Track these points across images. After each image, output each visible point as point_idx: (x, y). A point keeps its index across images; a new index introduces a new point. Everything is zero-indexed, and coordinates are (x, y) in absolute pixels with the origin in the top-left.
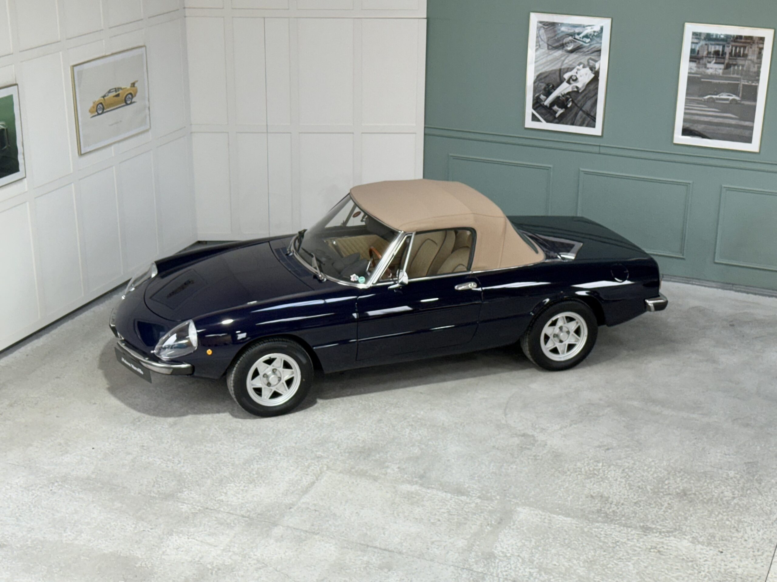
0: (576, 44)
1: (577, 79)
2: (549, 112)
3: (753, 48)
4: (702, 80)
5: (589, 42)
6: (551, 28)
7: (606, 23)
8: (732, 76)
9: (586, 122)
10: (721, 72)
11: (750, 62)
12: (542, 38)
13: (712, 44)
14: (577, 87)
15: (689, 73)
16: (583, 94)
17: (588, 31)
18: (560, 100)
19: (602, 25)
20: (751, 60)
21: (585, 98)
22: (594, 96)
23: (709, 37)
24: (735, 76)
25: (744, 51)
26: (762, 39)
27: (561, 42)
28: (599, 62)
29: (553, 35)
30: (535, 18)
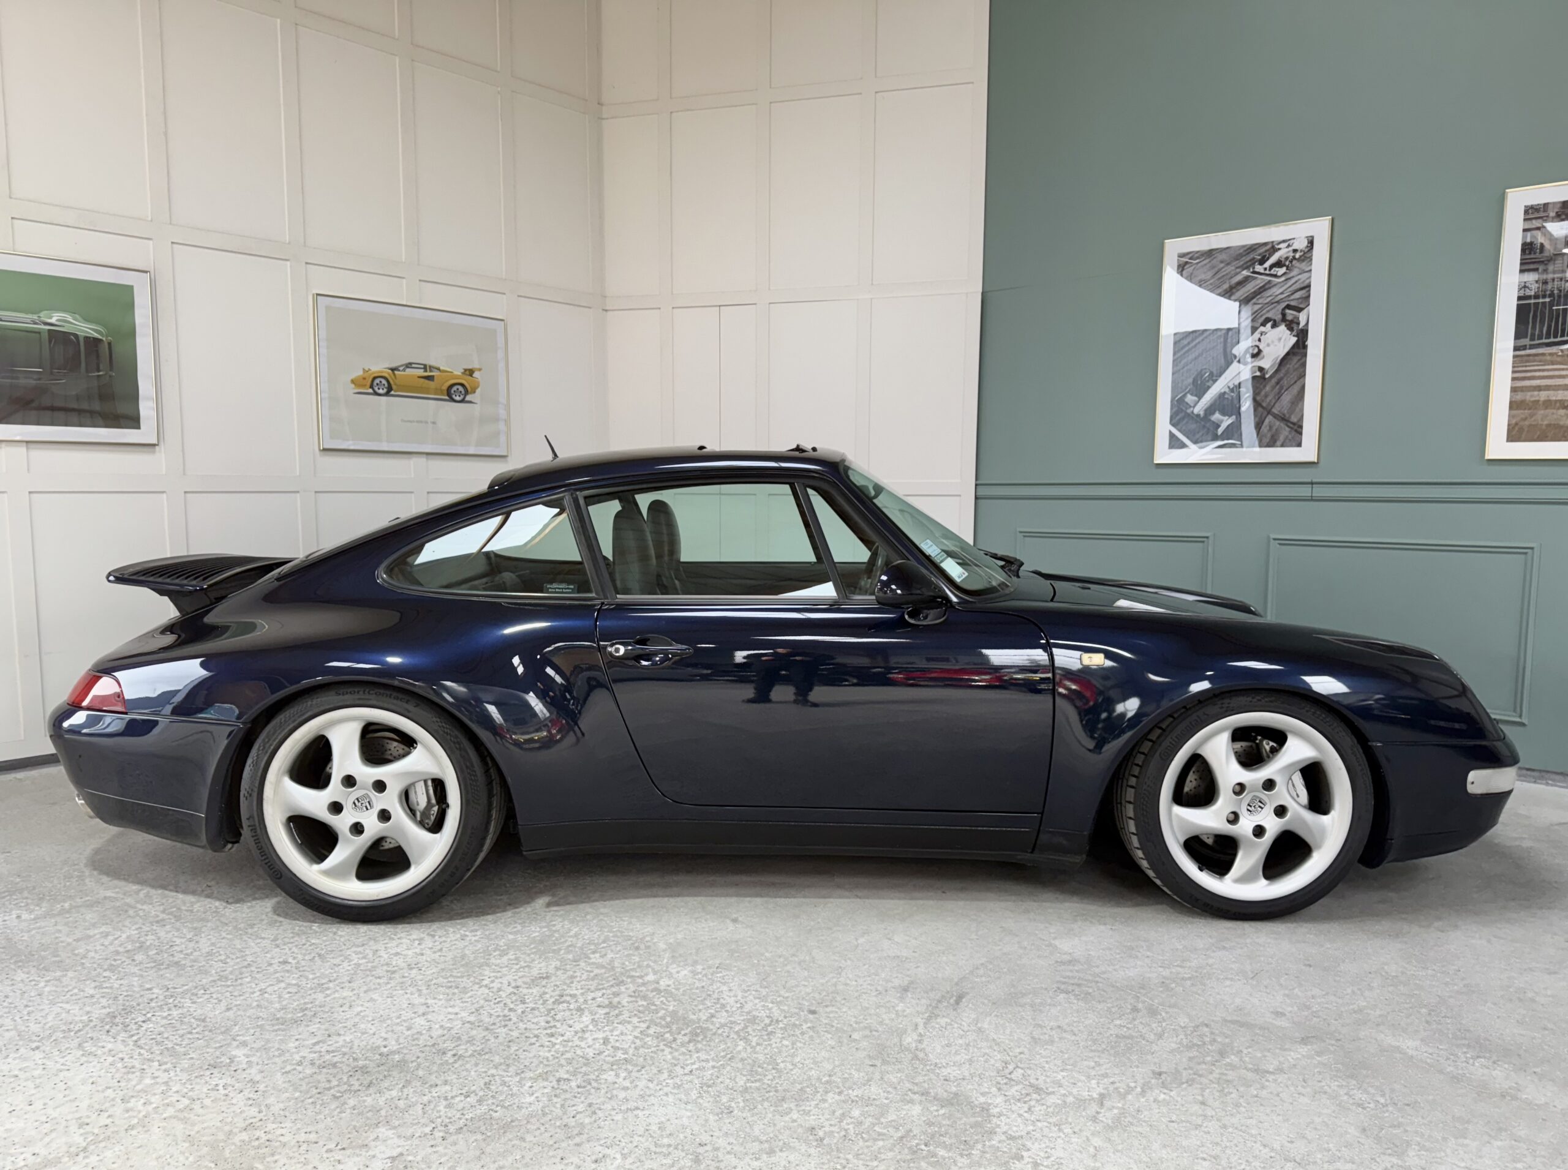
0: (1259, 282)
1: (1260, 351)
2: (1204, 427)
5: (1284, 274)
6: (1207, 261)
7: (1319, 228)
9: (1282, 438)
14: (1261, 369)
16: (1274, 381)
17: (1283, 253)
18: (1225, 398)
19: (1310, 233)
21: (1278, 387)
22: (1295, 382)
27: (1226, 286)
28: (1305, 311)
29: (1210, 274)
30: (1174, 247)
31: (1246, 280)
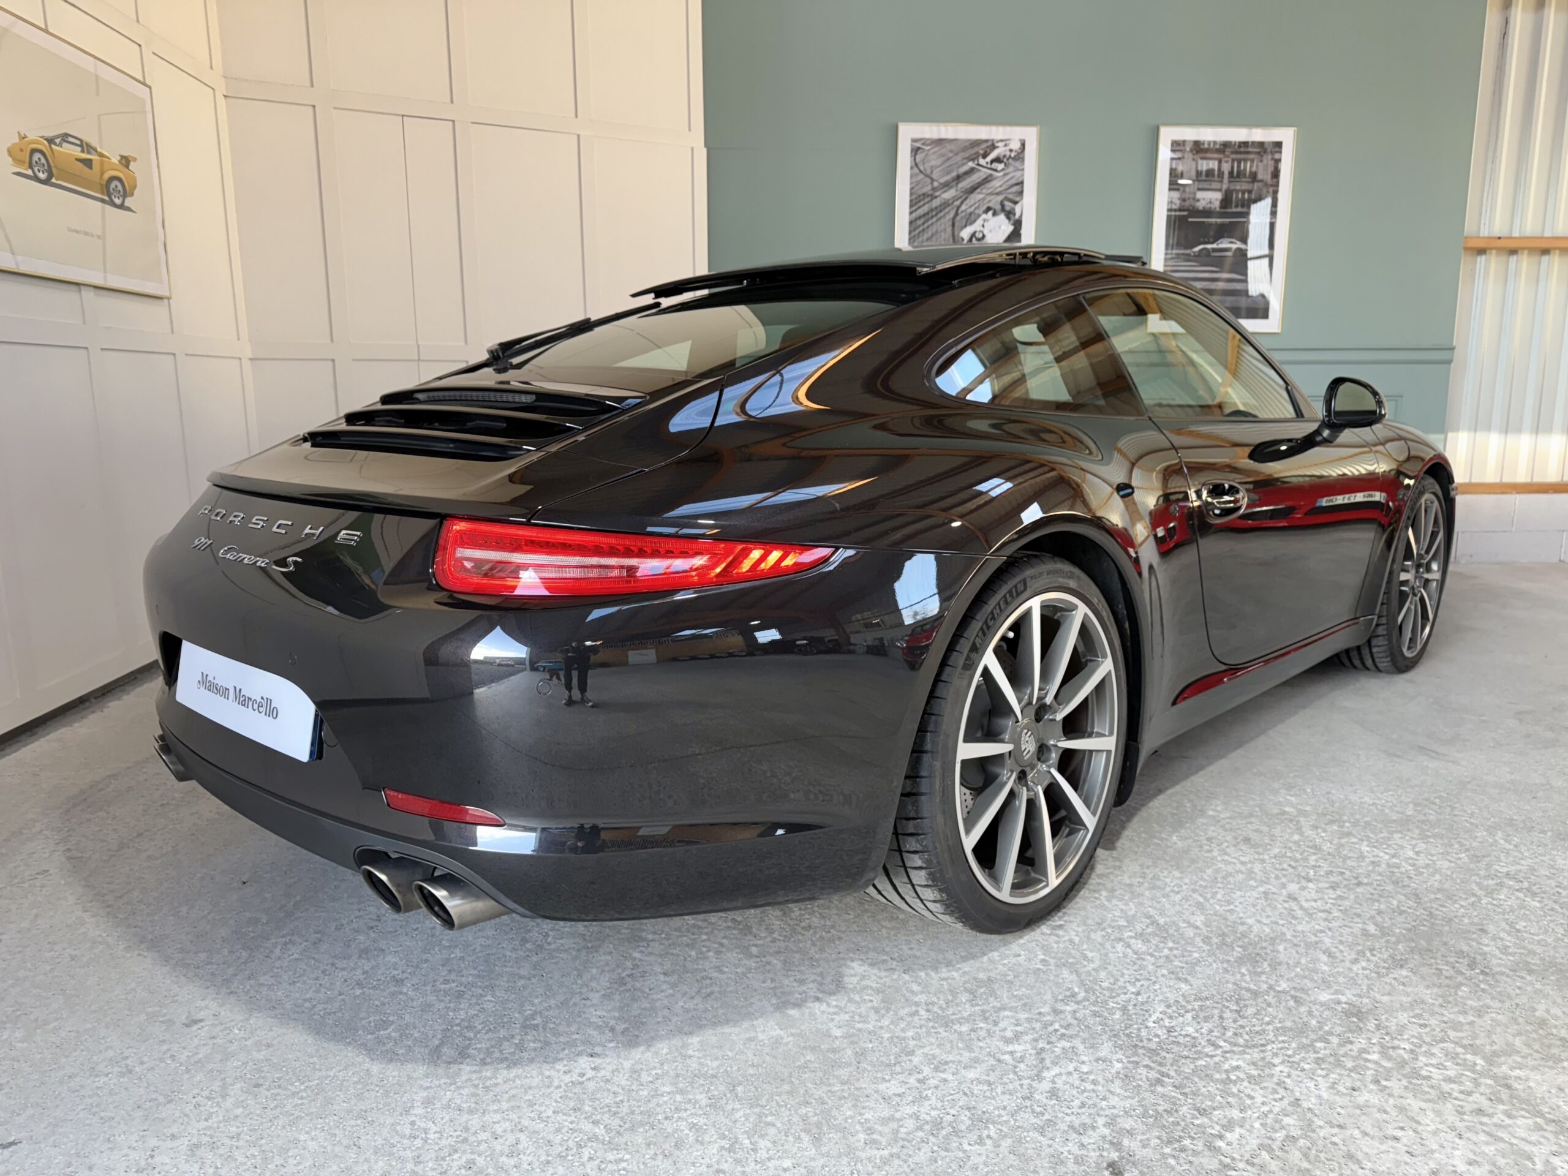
1: (984, 236)
3: (1265, 162)
4: (1190, 220)
6: (936, 149)
7: (1029, 134)
8: (1234, 210)
10: (1216, 205)
11: (1260, 184)
12: (922, 168)
13: (1202, 158)
15: (1169, 210)
19: (1022, 137)
20: (1261, 181)
23: (1199, 148)
24: (1239, 209)
25: (1251, 167)
26: (1278, 145)
27: (954, 174)
29: (939, 161)
30: (908, 133)
31: (972, 171)
